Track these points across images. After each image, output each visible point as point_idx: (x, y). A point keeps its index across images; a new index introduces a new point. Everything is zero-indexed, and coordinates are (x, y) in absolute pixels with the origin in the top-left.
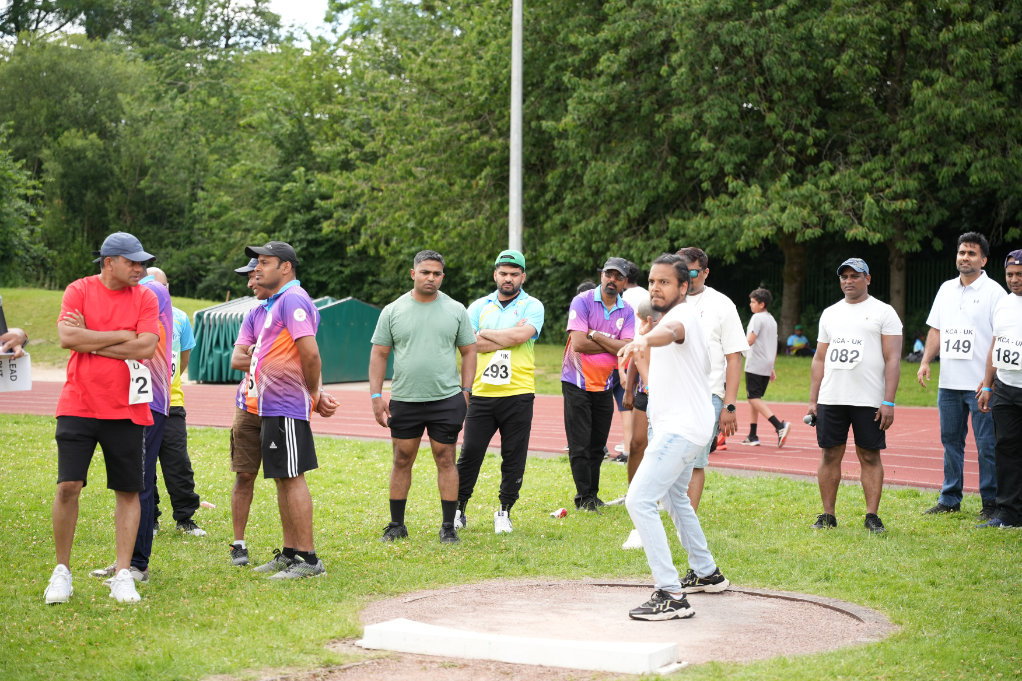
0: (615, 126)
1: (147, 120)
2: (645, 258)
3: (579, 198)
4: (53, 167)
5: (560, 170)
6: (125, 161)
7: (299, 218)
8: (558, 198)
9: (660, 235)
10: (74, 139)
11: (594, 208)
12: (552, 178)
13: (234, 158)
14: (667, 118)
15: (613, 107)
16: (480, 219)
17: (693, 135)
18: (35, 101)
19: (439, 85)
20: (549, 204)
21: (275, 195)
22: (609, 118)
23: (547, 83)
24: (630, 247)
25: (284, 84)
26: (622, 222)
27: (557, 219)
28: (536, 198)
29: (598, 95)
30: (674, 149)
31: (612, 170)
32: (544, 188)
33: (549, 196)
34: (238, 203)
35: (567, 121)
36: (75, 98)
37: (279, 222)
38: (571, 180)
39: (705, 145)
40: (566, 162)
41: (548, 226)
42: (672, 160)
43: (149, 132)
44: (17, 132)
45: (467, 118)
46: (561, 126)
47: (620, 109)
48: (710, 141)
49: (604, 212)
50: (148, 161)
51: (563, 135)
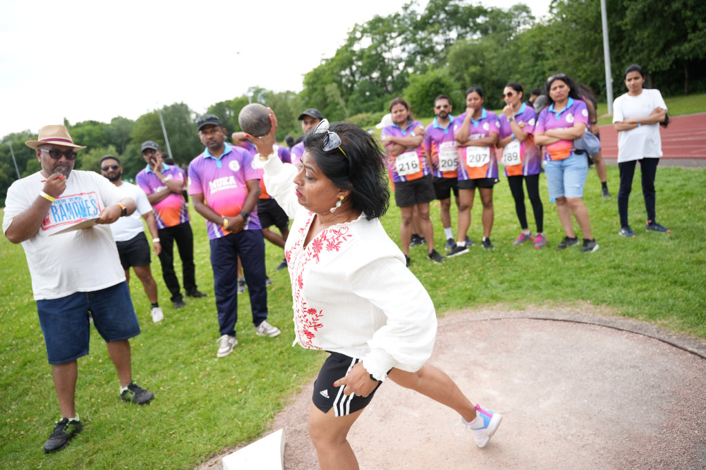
0: (648, 16)
1: (493, 58)
2: (665, 65)
3: (635, 47)
4: (468, 79)
5: (627, 39)
6: (488, 72)
7: (540, 77)
8: (627, 50)
9: (670, 54)
10: (473, 69)
11: (642, 51)
12: (624, 43)
13: (520, 63)
14: (670, 7)
15: (646, 10)
16: (597, 64)
17: (683, 11)
18: (461, 61)
19: (579, 21)
20: (624, 52)
21: (533, 72)
22: (644, 14)
23: (619, 8)
24: (657, 62)
25: (533, 36)
26: (654, 54)
27: (627, 58)
28: (619, 52)
29: (640, 6)
30: (674, 19)
31: (646, 34)
32: (622, 47)
33: (623, 50)
34: (522, 77)
35: (627, 20)
36: (471, 57)
37: (535, 80)
38: (632, 42)
39: (689, 13)
40: (630, 36)
41: (624, 61)
42: (673, 24)
43: (494, 62)
44: (457, 71)
45: (591, 30)
46: (624, 23)
47: (649, 9)
48: (690, 11)
49: (646, 52)
50: (494, 70)
51: (626, 24)
